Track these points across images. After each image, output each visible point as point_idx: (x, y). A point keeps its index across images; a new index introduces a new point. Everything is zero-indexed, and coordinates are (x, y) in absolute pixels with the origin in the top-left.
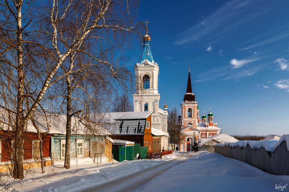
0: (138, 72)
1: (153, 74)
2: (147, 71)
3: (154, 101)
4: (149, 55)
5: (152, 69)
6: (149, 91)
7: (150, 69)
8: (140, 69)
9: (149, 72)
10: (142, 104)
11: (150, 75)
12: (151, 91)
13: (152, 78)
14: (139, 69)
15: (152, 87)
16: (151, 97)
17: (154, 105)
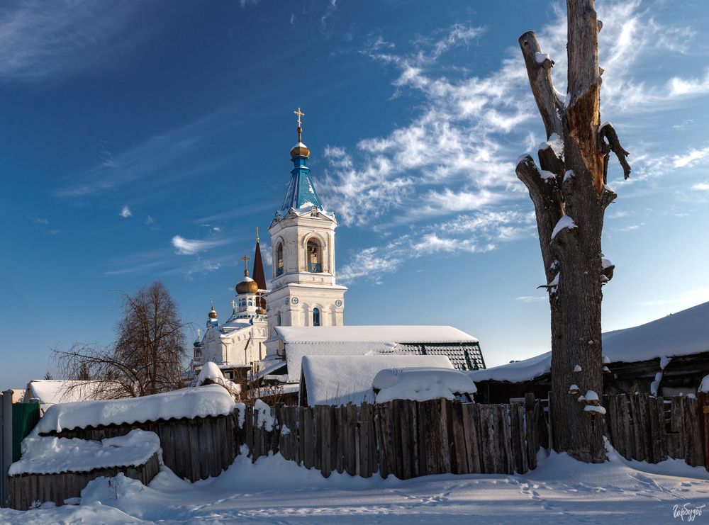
0: (297, 230)
1: (328, 239)
2: (315, 230)
3: (334, 304)
4: (313, 192)
5: (327, 227)
6: (322, 279)
7: (323, 226)
8: (302, 224)
9: (320, 233)
10: (309, 309)
11: (323, 239)
12: (326, 279)
13: (327, 248)
14: (299, 224)
15: (327, 268)
16: (327, 294)
17: (333, 313)
